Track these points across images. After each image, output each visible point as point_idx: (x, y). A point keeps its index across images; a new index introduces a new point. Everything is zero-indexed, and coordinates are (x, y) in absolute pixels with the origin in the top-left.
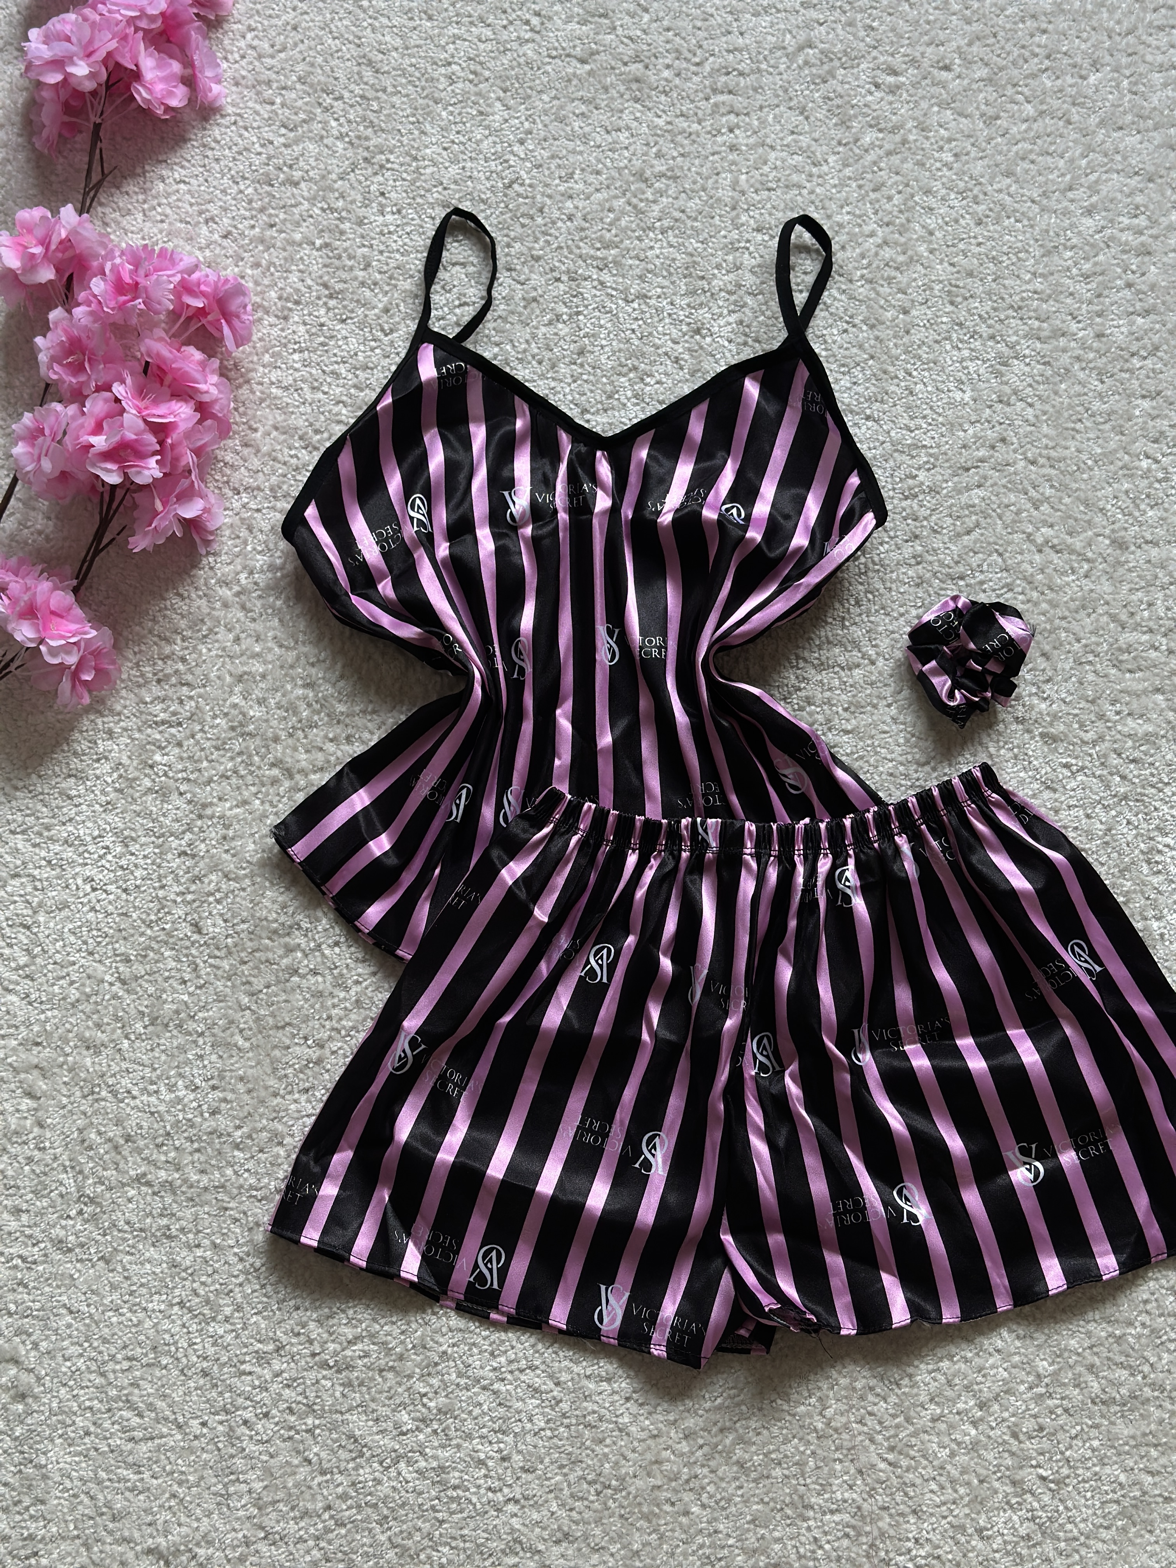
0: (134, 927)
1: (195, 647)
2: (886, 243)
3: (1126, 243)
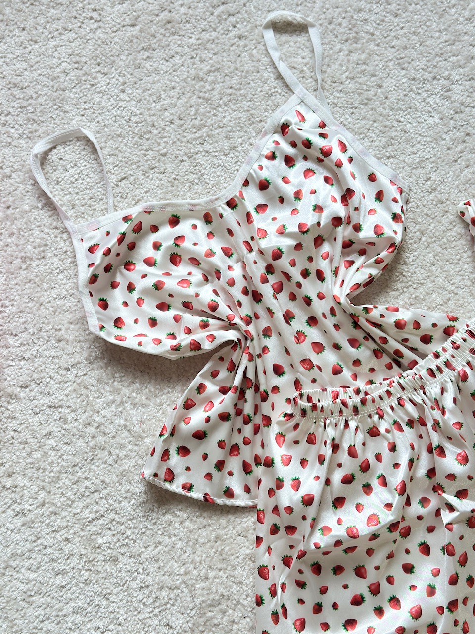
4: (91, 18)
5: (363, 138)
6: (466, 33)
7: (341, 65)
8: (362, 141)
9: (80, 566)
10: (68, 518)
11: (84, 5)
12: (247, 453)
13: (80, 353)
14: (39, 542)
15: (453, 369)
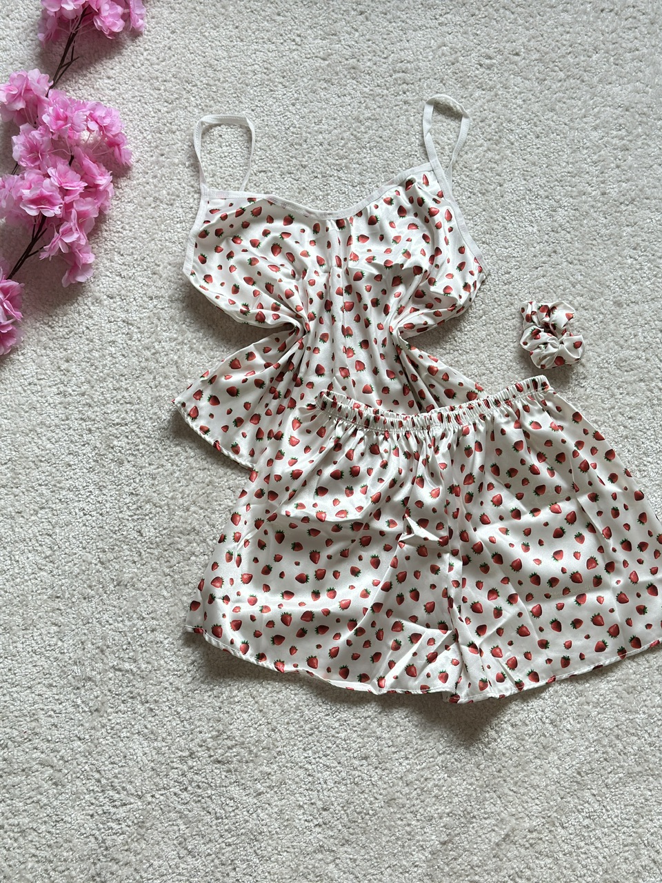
0: (106, 534)
1: (133, 383)
2: (489, 150)
3: (615, 145)
4: (294, 40)
5: (470, 220)
6: (588, 173)
7: (477, 157)
8: (468, 221)
9: (90, 455)
10: (98, 414)
11: (293, 29)
12: (265, 424)
13: (166, 290)
14: (67, 422)
15: (460, 424)
